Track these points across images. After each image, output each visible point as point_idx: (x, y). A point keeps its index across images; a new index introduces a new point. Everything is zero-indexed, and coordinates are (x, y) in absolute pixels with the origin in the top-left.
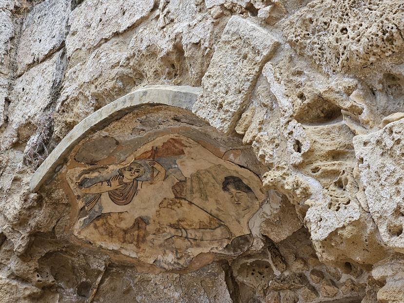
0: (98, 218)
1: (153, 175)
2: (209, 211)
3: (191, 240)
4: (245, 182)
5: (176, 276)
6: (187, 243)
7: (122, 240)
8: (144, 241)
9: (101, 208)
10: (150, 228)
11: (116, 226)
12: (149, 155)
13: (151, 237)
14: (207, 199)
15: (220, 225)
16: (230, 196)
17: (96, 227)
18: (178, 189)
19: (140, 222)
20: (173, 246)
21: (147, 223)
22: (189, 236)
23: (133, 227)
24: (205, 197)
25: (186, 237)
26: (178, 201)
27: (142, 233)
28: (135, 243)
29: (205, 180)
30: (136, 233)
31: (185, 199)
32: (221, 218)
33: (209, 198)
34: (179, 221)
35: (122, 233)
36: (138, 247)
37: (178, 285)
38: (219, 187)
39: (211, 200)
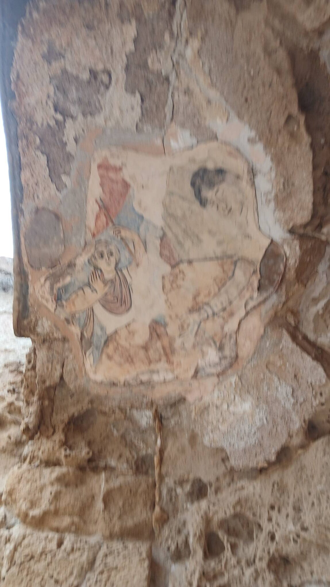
1: (130, 250)
2: (212, 255)
5: (233, 379)
12: (103, 218)
14: (200, 241)
15: (235, 263)
16: (215, 208)
22: (216, 310)
25: (214, 314)
26: (177, 270)
30: (159, 344)
31: (182, 262)
33: (201, 237)
34: (195, 298)
38: (196, 206)
39: (205, 237)
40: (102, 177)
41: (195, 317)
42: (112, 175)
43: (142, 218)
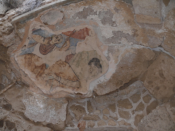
0: (29, 54)
1: (63, 46)
2: (76, 73)
3: (61, 84)
4: (101, 62)
5: (45, 97)
6: (58, 84)
7: (32, 70)
8: (40, 76)
9: (33, 50)
10: (46, 71)
11: (34, 62)
12: (69, 34)
13: (44, 75)
15: (77, 80)
16: (90, 68)
17: (25, 58)
18: (69, 57)
19: (44, 66)
20: (52, 83)
21: (46, 68)
22: (61, 81)
23: (40, 67)
24: (78, 65)
25: (59, 81)
26: (65, 63)
27: (42, 71)
28: (37, 75)
29: (83, 57)
30: (39, 70)
31: (68, 64)
32: (79, 77)
33: (79, 66)
34: (60, 73)
35: (34, 67)
36: (37, 77)
37: (44, 102)
38: (87, 62)
39: (80, 68)
40: (83, 29)
41: (55, 76)
42: (85, 33)
43: (76, 46)
